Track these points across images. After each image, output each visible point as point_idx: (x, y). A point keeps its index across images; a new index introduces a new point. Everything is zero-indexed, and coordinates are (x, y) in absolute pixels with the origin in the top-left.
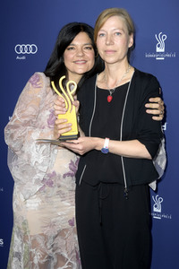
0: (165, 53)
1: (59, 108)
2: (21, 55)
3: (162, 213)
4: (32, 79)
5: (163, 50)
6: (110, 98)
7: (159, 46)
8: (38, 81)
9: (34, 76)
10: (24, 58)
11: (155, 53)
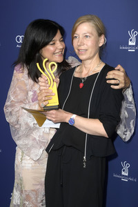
0: (136, 46)
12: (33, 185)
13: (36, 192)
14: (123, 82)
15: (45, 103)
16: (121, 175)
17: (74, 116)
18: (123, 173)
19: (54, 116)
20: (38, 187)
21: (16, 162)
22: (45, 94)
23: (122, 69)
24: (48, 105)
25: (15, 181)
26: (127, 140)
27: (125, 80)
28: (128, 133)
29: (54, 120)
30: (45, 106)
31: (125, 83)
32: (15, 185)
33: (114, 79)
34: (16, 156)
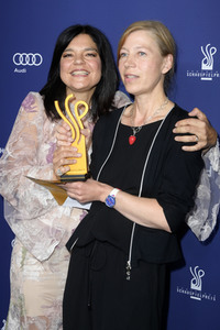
0: (214, 71)
1: (63, 137)
2: (21, 67)
3: (202, 292)
4: (24, 102)
5: (211, 68)
6: (132, 139)
7: (205, 62)
8: (33, 103)
9: (27, 98)
10: (24, 71)
11: (200, 71)
12: (43, 307)
13: (46, 319)
14: (205, 138)
15: (63, 170)
16: (190, 289)
17: (115, 192)
18: (193, 286)
19: (79, 192)
20: (51, 310)
21: (13, 267)
22: (65, 155)
23: (201, 116)
24: (69, 173)
25: (12, 300)
26: (203, 239)
27: (207, 134)
28: (207, 227)
29: (80, 198)
30: (64, 175)
31: (208, 139)
32: (11, 307)
33: (188, 134)
34: (13, 258)
